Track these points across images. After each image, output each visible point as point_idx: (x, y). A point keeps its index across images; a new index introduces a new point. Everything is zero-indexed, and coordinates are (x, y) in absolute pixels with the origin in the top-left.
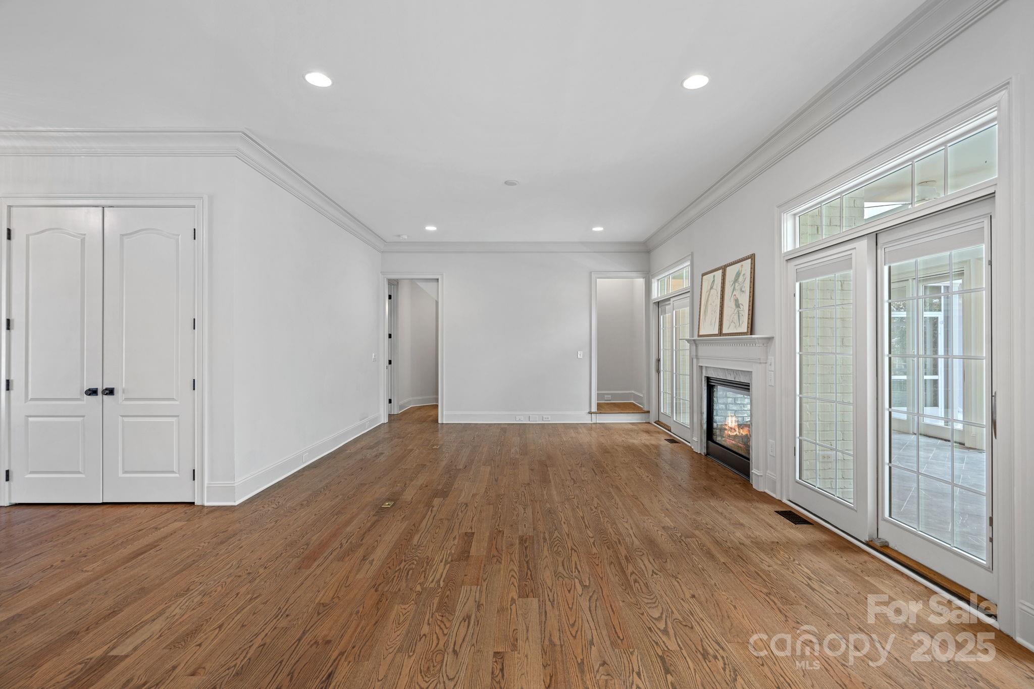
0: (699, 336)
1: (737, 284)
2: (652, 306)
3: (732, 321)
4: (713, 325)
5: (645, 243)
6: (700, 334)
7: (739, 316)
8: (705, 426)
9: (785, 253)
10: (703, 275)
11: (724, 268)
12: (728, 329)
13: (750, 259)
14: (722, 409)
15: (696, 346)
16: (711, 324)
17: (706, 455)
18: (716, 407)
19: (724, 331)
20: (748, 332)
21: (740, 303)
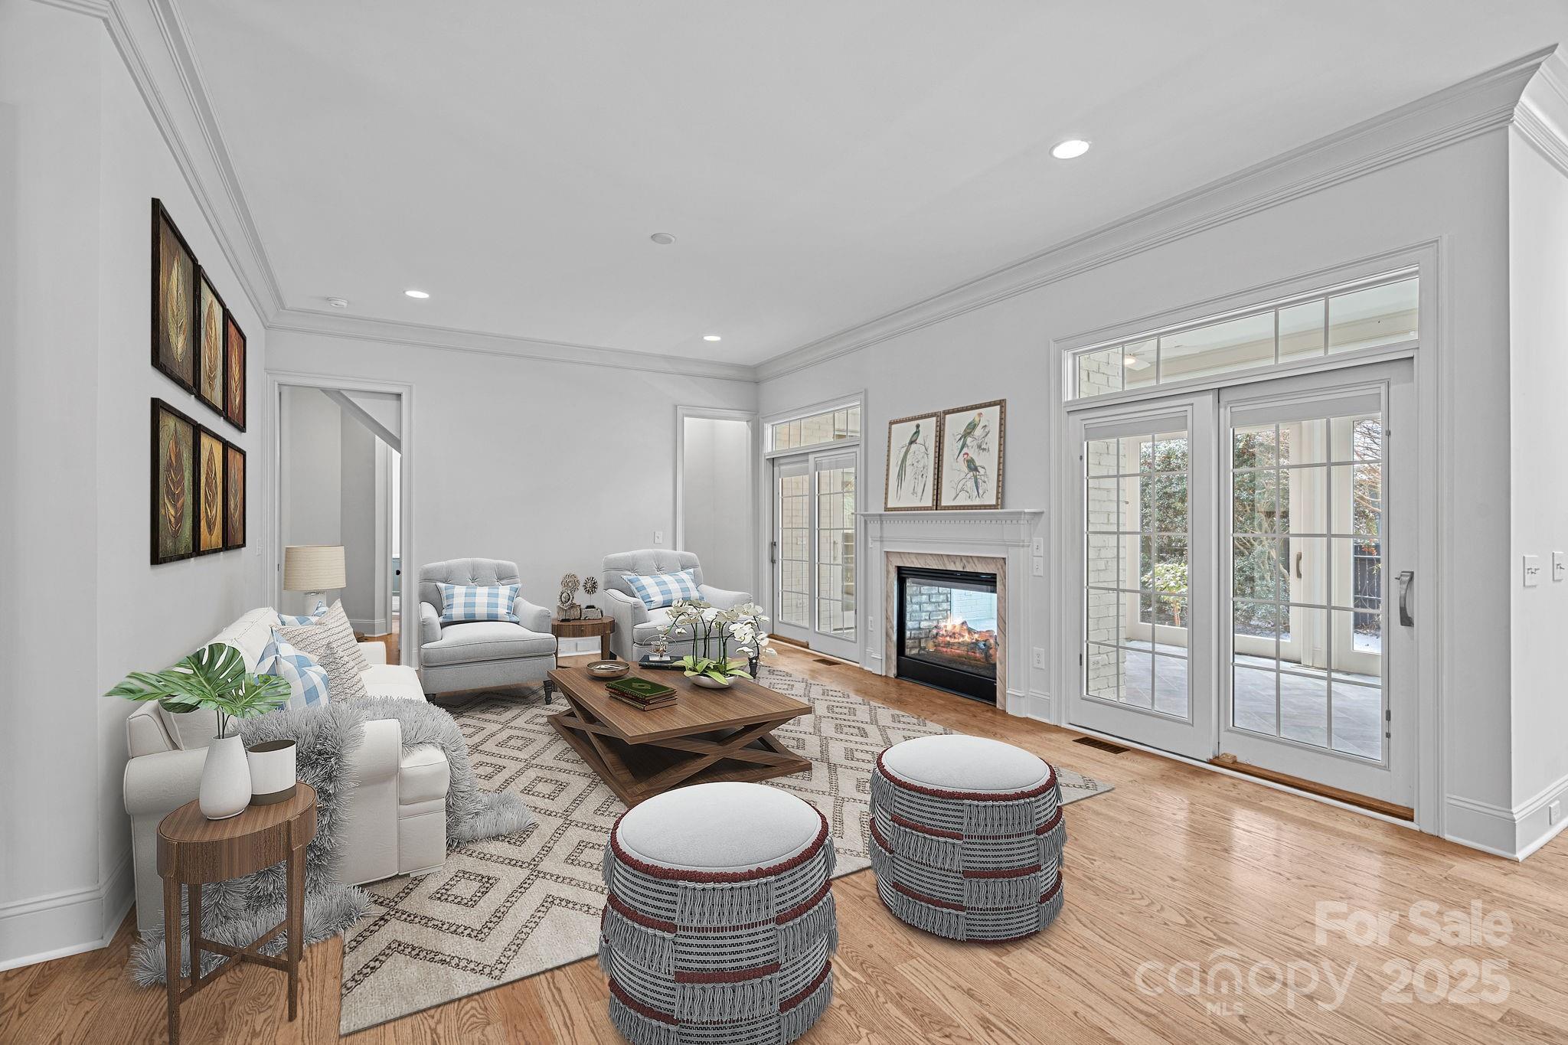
0: (887, 509)
1: (969, 440)
2: (763, 463)
3: (962, 489)
4: (920, 494)
5: (755, 369)
6: (889, 506)
7: (976, 482)
8: (895, 637)
9: (1068, 402)
10: (891, 423)
11: (940, 418)
12: (954, 499)
13: (999, 406)
14: (916, 611)
15: (882, 523)
16: (914, 492)
17: (896, 677)
18: (909, 608)
19: (944, 503)
20: (997, 504)
21: (977, 464)
